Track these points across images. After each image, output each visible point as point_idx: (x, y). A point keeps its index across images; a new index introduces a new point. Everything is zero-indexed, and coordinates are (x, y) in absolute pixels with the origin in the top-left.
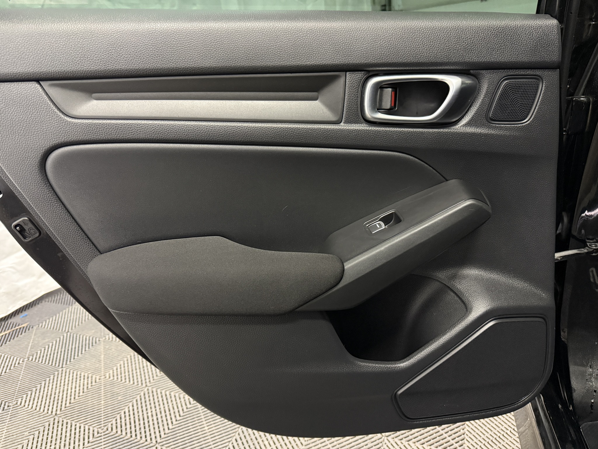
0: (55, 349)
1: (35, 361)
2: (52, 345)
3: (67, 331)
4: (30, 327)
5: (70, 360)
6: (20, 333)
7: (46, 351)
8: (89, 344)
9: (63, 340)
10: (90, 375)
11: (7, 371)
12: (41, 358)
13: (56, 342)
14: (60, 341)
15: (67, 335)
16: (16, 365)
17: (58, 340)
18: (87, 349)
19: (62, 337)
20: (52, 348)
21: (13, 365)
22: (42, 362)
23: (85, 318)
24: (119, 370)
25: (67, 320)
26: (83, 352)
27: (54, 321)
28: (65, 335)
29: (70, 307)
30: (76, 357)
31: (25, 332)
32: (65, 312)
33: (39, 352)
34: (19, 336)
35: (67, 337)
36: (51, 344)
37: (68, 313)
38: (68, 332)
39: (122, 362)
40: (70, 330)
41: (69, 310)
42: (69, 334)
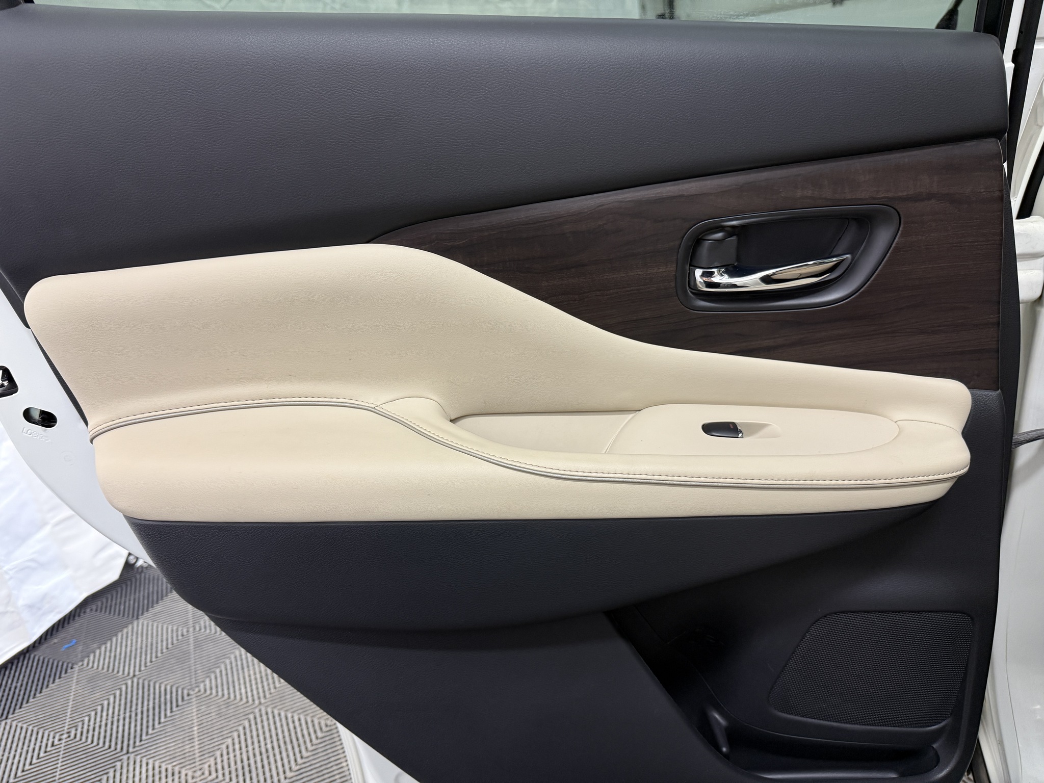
0: (113, 713)
1: (81, 740)
2: (109, 704)
3: (131, 674)
4: (67, 666)
5: (141, 736)
6: (51, 680)
7: (98, 719)
8: (171, 703)
9: (126, 693)
10: (177, 769)
11: (34, 761)
12: (91, 733)
13: (115, 697)
14: (121, 695)
15: (133, 682)
16: (49, 749)
17: (118, 692)
18: (169, 714)
19: (124, 688)
20: (108, 710)
21: (43, 749)
22: (92, 742)
23: (162, 646)
24: (225, 757)
25: (131, 651)
26: (163, 720)
27: (108, 654)
28: (129, 682)
29: (135, 623)
30: (150, 731)
31: (60, 678)
32: (127, 633)
33: (86, 719)
34: (51, 685)
35: (132, 686)
36: (106, 703)
37: (132, 635)
38: (134, 676)
39: (229, 741)
40: (137, 673)
41: (133, 628)
42: (135, 680)
